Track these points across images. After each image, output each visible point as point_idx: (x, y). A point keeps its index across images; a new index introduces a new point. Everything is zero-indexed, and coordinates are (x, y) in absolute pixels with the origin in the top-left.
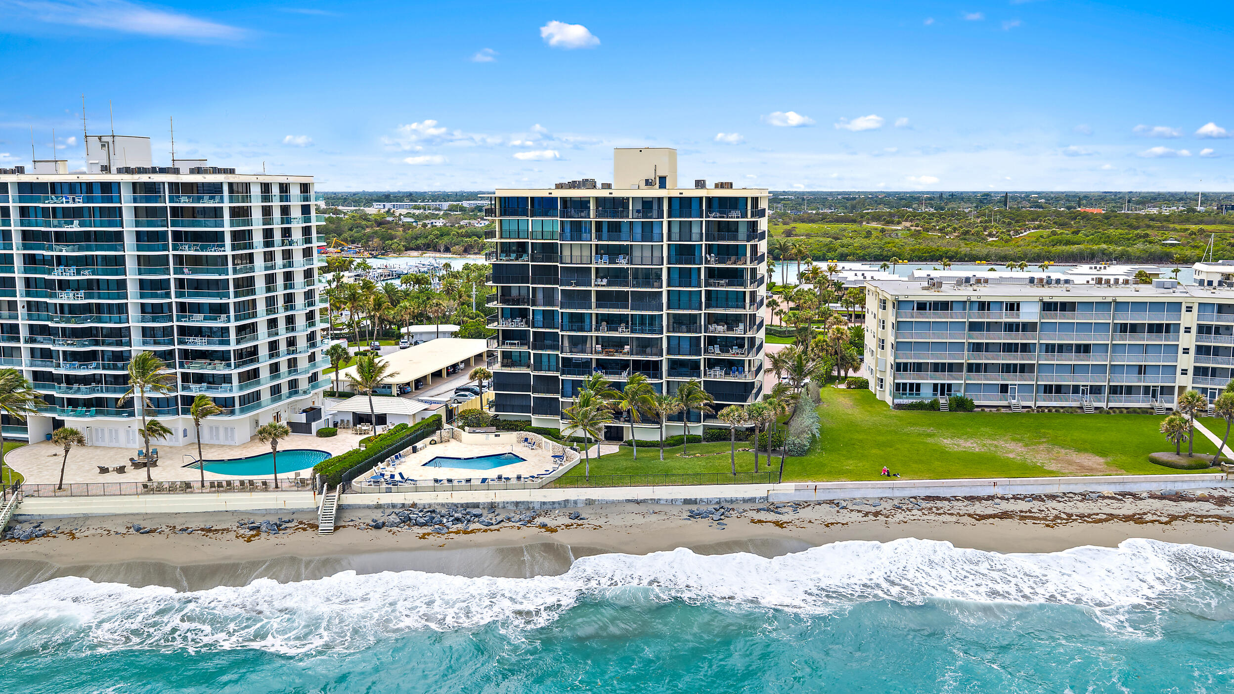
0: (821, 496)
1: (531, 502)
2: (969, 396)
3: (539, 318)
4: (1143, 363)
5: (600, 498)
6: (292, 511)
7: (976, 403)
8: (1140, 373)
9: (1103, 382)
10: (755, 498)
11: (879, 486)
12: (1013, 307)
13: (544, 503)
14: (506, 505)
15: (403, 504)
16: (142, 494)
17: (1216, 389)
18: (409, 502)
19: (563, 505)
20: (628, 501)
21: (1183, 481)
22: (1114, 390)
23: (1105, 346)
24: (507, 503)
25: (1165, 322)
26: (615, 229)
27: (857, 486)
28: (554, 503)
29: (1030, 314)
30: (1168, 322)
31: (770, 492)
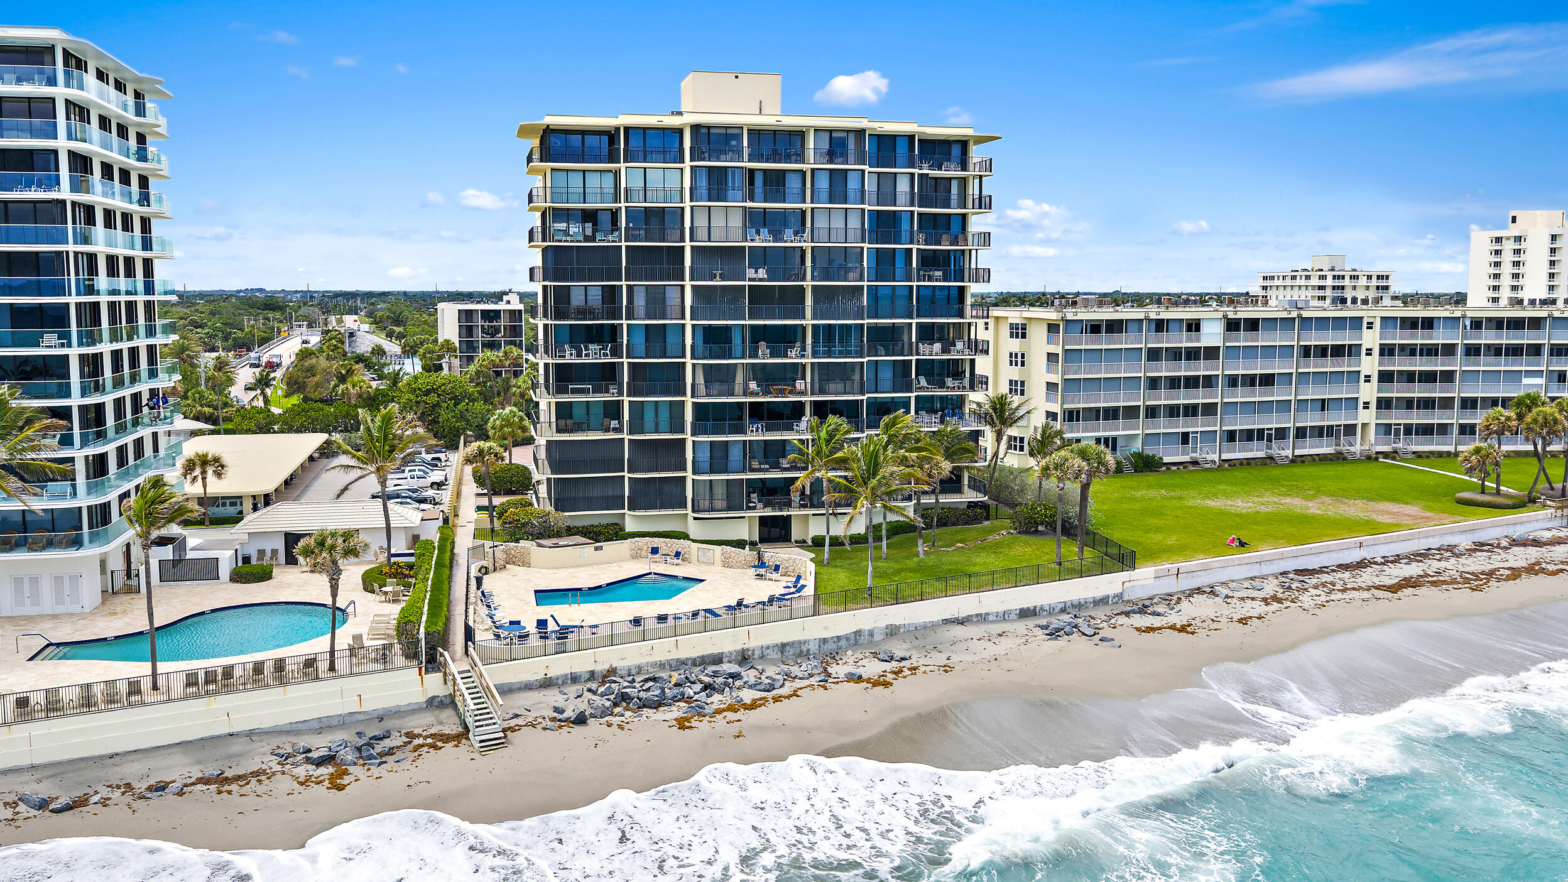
0: (1187, 583)
1: (805, 642)
2: (1149, 451)
3: (640, 340)
4: (1326, 397)
5: (906, 622)
6: (375, 715)
7: (1166, 460)
8: (1323, 409)
9: (1289, 423)
10: (1108, 597)
11: (1246, 561)
12: (1194, 326)
13: (824, 641)
14: (766, 652)
15: (592, 673)
16: (15, 722)
17: (1400, 425)
18: (602, 667)
19: (852, 641)
20: (947, 622)
21: (1521, 523)
22: (1301, 433)
23: (1288, 376)
24: (768, 648)
25: (1347, 342)
26: (775, 183)
27: (1223, 564)
28: (839, 638)
29: (1212, 334)
30: (1350, 343)
31: (1126, 585)
